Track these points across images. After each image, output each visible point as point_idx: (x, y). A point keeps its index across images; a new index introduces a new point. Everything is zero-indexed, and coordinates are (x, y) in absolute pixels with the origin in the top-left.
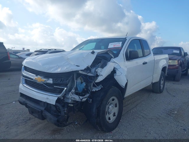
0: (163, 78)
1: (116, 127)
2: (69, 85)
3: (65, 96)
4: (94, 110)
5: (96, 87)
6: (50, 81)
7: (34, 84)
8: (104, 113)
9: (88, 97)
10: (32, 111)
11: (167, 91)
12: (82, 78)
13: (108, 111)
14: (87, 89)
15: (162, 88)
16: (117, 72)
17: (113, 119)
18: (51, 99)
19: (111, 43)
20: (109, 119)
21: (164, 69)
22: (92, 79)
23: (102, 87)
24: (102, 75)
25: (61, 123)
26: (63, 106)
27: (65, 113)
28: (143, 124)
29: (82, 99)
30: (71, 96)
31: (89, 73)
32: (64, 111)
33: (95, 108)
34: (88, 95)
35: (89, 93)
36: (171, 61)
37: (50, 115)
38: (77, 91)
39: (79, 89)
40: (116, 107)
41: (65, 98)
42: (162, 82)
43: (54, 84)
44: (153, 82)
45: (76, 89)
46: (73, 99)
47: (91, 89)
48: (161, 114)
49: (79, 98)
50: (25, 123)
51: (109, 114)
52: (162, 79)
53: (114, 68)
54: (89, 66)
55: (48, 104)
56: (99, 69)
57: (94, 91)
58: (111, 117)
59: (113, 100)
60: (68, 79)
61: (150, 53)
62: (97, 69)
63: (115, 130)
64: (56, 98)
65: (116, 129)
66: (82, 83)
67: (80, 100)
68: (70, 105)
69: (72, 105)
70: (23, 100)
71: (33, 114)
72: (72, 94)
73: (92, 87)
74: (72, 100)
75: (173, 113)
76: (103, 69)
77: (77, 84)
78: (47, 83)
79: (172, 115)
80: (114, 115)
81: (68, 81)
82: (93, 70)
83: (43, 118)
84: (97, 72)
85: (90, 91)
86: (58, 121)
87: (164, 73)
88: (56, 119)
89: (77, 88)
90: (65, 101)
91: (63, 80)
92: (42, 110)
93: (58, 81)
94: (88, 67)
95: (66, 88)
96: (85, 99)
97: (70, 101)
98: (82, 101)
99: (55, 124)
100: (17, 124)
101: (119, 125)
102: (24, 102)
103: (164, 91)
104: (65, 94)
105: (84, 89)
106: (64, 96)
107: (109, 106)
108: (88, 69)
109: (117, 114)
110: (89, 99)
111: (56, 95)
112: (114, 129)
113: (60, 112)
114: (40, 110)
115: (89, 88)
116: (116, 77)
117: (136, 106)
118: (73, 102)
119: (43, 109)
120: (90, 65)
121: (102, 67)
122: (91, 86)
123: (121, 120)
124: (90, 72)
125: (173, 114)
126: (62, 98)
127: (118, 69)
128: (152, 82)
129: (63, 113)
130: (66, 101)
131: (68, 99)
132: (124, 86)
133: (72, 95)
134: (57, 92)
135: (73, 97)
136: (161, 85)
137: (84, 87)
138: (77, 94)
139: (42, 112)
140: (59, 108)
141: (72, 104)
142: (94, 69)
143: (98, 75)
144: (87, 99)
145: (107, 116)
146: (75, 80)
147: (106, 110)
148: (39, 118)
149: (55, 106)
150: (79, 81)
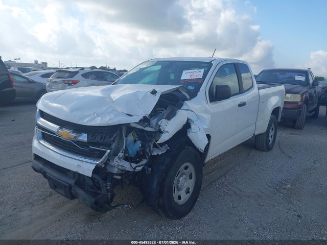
0: (273, 126)
1: (190, 211)
2: (113, 146)
3: (108, 162)
4: (155, 185)
5: (159, 148)
6: (84, 137)
7: (58, 142)
8: (171, 190)
9: (145, 165)
10: (55, 185)
11: (280, 148)
12: (135, 134)
13: (177, 186)
14: (144, 151)
15: (270, 143)
16: (193, 126)
17: (185, 197)
18: (86, 167)
19: (187, 71)
20: (180, 198)
21: (276, 111)
22: (151, 136)
23: (168, 148)
24: (167, 132)
25: (101, 207)
26: (105, 179)
27: (107, 190)
28: (234, 206)
29: (135, 169)
30: (117, 164)
31: (147, 126)
32: (107, 186)
33: (155, 183)
34: (144, 161)
35: (147, 157)
36: (291, 94)
37: (84, 192)
38: (127, 155)
39: (130, 152)
40: (191, 178)
41: (108, 166)
42: (272, 133)
43: (89, 143)
44: (256, 133)
45: (126, 151)
46: (120, 167)
47: (150, 151)
48: (266, 189)
49: (131, 165)
50: (43, 201)
51: (179, 190)
52: (272, 128)
53: (188, 120)
54: (147, 116)
55: (80, 175)
56: (163, 120)
57: (156, 154)
58: (182, 195)
59: (186, 168)
60: (112, 136)
61: (253, 86)
62: (160, 121)
63: (188, 215)
64: (93, 167)
65: (190, 214)
66: (135, 141)
67: (132, 170)
68: (115, 177)
69: (119, 177)
70: (40, 165)
71: (56, 190)
72: (119, 159)
73: (152, 148)
74: (119, 169)
75: (285, 187)
76: (169, 122)
77: (128, 143)
78: (78, 141)
79: (282, 191)
80: (188, 192)
81: (112, 139)
82: (154, 122)
83: (73, 197)
84: (160, 126)
85: (148, 155)
86: (96, 203)
87: (275, 117)
88: (93, 200)
89: (128, 150)
90: (107, 171)
91: (105, 138)
92: (70, 185)
93: (96, 139)
94: (145, 118)
95: (109, 151)
96: (140, 168)
97: (115, 171)
98: (136, 171)
99: (92, 208)
100: (31, 203)
101: (195, 207)
102: (41, 169)
103: (274, 148)
104: (108, 160)
105: (138, 152)
106: (106, 164)
107: (179, 178)
108: (145, 120)
109: (192, 189)
110: (146, 167)
111: (92, 161)
112: (186, 214)
113: (99, 188)
114: (67, 185)
115: (147, 150)
116: (191, 135)
117: (226, 174)
118: (120, 172)
119: (72, 182)
120: (149, 113)
121: (169, 118)
122: (150, 146)
123: (198, 199)
124: (149, 125)
125: (284, 189)
126: (104, 166)
127: (193, 122)
128: (254, 134)
129: (104, 191)
130: (109, 170)
131: (113, 167)
132: (203, 150)
133: (119, 161)
134: (95, 156)
135: (121, 164)
136: (270, 138)
137: (139, 149)
138: (126, 159)
139: (70, 187)
140: (98, 182)
141: (120, 175)
142: (156, 120)
143: (162, 130)
144: (143, 167)
145: (175, 195)
146: (124, 137)
147: (175, 185)
148: (66, 196)
149: (92, 178)
150: (131, 138)
